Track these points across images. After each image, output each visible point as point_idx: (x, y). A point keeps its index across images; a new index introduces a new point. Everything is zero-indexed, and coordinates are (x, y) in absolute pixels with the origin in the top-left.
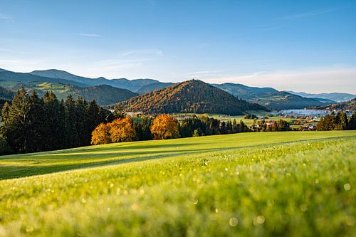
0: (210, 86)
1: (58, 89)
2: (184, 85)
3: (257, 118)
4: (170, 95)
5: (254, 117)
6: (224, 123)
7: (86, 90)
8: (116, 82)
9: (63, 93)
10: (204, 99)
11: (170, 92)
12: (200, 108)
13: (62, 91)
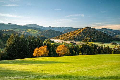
0: (95, 30)
1: (34, 31)
2: (83, 29)
3: (117, 44)
4: (77, 34)
5: (115, 44)
6: (99, 47)
7: (44, 32)
8: (55, 28)
9: (35, 33)
10: (92, 35)
11: (77, 33)
12: (90, 39)
13: (35, 32)
